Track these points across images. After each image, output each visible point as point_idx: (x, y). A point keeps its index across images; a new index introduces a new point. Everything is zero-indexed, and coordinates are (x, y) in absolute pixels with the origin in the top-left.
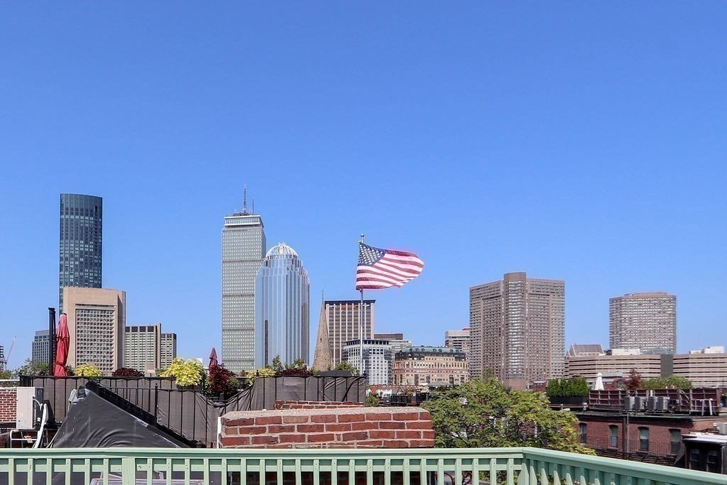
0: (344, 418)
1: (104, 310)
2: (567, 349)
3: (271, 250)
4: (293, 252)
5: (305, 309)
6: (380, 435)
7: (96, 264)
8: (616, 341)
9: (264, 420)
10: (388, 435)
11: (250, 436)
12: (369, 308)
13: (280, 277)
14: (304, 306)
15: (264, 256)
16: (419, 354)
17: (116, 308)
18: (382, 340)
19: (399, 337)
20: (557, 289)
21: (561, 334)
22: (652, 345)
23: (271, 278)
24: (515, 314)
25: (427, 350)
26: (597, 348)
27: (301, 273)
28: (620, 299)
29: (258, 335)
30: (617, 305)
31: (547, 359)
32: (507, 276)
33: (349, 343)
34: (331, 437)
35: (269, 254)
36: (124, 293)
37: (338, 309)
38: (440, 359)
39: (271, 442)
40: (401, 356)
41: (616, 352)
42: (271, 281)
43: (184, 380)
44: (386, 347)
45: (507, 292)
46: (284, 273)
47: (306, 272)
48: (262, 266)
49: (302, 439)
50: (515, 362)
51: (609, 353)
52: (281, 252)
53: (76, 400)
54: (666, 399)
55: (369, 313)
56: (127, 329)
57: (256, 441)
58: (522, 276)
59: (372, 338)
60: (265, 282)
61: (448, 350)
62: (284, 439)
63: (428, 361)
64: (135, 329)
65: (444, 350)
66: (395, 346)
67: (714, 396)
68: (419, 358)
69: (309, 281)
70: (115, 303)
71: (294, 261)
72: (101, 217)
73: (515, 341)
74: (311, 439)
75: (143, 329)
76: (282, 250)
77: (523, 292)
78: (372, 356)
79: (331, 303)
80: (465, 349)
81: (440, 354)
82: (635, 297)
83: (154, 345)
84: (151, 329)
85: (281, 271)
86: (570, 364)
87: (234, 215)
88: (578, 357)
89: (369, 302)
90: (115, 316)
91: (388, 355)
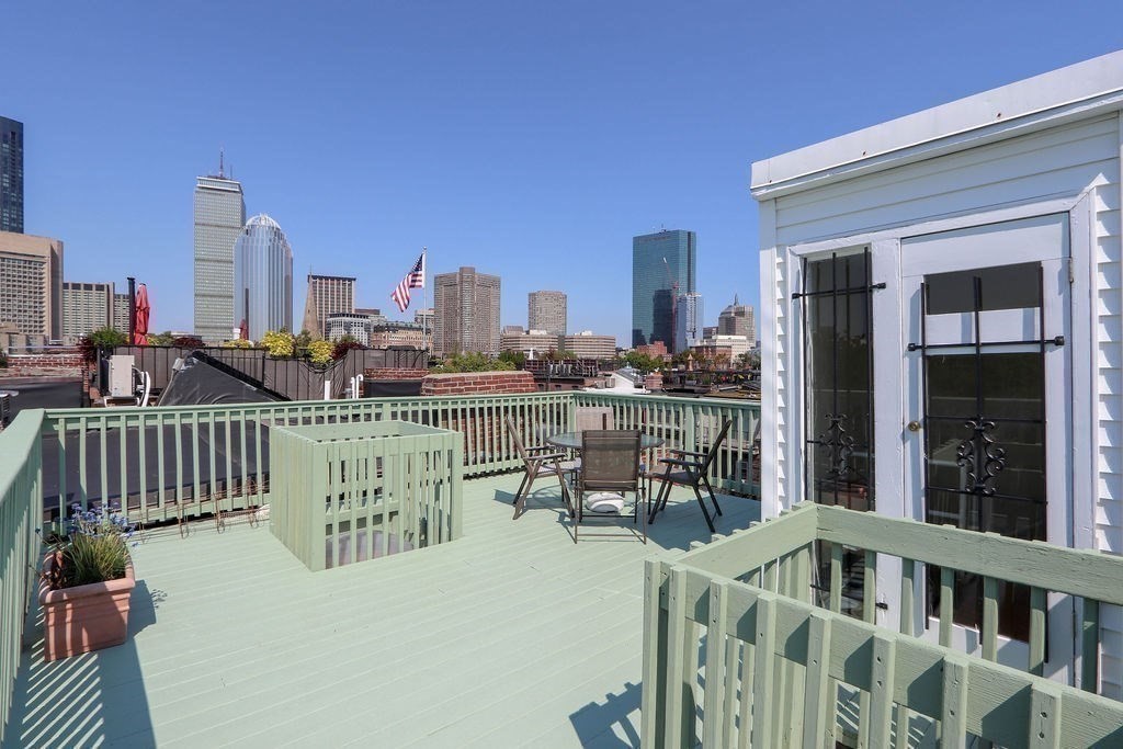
0: (495, 377)
1: (31, 261)
2: (502, 329)
3: (253, 218)
4: (276, 224)
5: (289, 280)
6: (512, 386)
7: (14, 204)
8: (532, 325)
9: (456, 379)
10: (516, 386)
11: (450, 388)
12: (350, 285)
13: (262, 248)
14: (287, 277)
15: (244, 223)
16: (394, 328)
17: (48, 259)
18: (361, 314)
19: (377, 312)
20: (493, 283)
21: (498, 317)
22: (553, 328)
23: (257, 247)
24: (467, 299)
25: (400, 324)
26: (520, 329)
27: (285, 245)
28: (534, 294)
29: (238, 301)
30: (532, 296)
31: (489, 336)
32: (461, 269)
33: (331, 316)
34: (489, 388)
35: (249, 222)
36: (61, 244)
37: (321, 283)
38: (411, 333)
39: (460, 391)
40: (379, 329)
41: (532, 332)
42: (252, 251)
43: (279, 351)
44: (364, 320)
45: (462, 282)
46: (266, 244)
47: (290, 246)
48: (242, 234)
49: (475, 389)
50: (467, 338)
51: (528, 332)
52: (263, 223)
53: (184, 367)
54: (570, 366)
55: (350, 289)
56: (66, 286)
57: (452, 391)
58: (472, 270)
59: (353, 312)
60: (245, 251)
61: (417, 326)
62: (467, 389)
63: (402, 334)
64: (76, 286)
65: (414, 326)
66: (373, 320)
67: (595, 364)
68: (394, 331)
69: (292, 254)
70: (47, 253)
71: (277, 233)
72: (21, 146)
73: (467, 320)
74: (480, 389)
75: (88, 287)
76: (264, 221)
77: (473, 282)
78: (354, 328)
79: (315, 277)
80: (431, 326)
81: (411, 328)
82: (545, 294)
83: (106, 306)
84: (100, 288)
85: (262, 242)
86: (504, 340)
87: (209, 177)
88: (508, 334)
89: (350, 280)
90: (46, 270)
91: (367, 328)
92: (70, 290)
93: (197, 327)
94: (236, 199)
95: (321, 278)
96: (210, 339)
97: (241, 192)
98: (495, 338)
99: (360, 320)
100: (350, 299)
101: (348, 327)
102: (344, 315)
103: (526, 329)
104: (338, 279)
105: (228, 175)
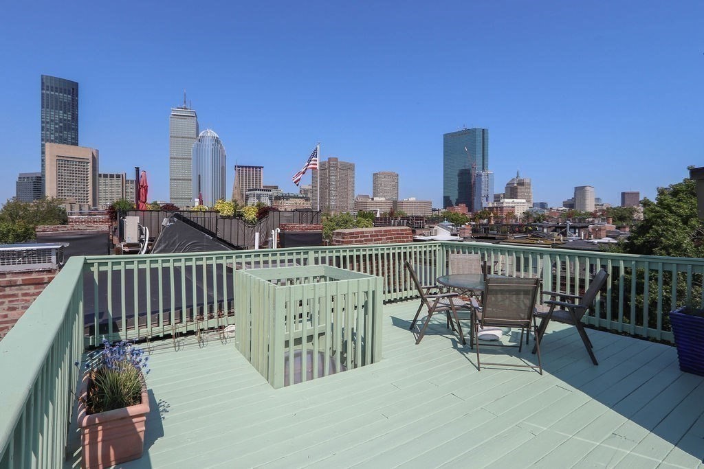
0: (386, 231)
1: (82, 162)
2: (355, 197)
3: (202, 132)
4: (216, 135)
5: (223, 169)
7: (73, 129)
8: (375, 194)
10: (399, 238)
12: (260, 171)
13: (208, 150)
15: (197, 136)
16: (287, 197)
17: (91, 160)
18: (267, 189)
19: (276, 187)
20: (349, 168)
21: (353, 190)
22: (389, 196)
23: (205, 149)
24: (333, 178)
25: (290, 195)
26: (368, 197)
27: (221, 148)
28: (377, 174)
29: (194, 184)
30: (376, 176)
31: (347, 202)
32: (329, 159)
33: (249, 190)
35: (201, 134)
36: (97, 151)
37: (242, 170)
38: (297, 200)
40: (278, 198)
41: (375, 199)
42: (202, 152)
43: (225, 213)
44: (269, 193)
45: (329, 167)
46: (211, 147)
47: (224, 148)
48: (196, 142)
49: (371, 240)
50: (333, 203)
51: (373, 199)
52: (209, 134)
55: (260, 174)
56: (100, 175)
58: (336, 159)
59: (262, 188)
60: (198, 152)
61: (302, 195)
63: (291, 201)
64: (105, 176)
65: (299, 195)
66: (274, 193)
68: (287, 200)
69: (226, 153)
70: (90, 157)
71: (217, 140)
72: (77, 96)
73: (333, 192)
75: (112, 176)
76: (210, 133)
77: (337, 167)
78: (262, 198)
79: (239, 167)
80: (310, 195)
81: (297, 197)
82: (384, 173)
83: (121, 187)
84: (118, 176)
85: (208, 146)
86: (357, 204)
87: (178, 108)
88: (360, 200)
89: (260, 168)
90: (90, 166)
91: (270, 198)
92: (102, 178)
93: (171, 198)
94: (193, 121)
95: (242, 167)
96: (181, 205)
97: (196, 116)
98: (351, 203)
99: (266, 192)
100: (260, 179)
101: (259, 197)
102: (256, 190)
103: (371, 196)
104: (253, 167)
105: (188, 107)
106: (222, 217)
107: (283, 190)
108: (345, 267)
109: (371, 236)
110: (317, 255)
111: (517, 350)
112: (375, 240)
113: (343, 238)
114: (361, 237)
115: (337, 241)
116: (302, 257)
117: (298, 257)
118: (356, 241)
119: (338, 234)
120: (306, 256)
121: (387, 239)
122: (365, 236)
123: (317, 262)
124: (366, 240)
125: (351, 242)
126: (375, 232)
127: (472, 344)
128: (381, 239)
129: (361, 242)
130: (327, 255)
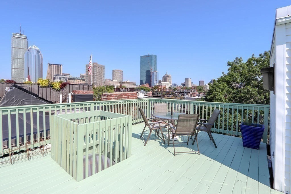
2: (105, 80)
3: (30, 46)
4: (38, 49)
5: (42, 65)
8: (113, 79)
12: (61, 67)
13: (33, 55)
14: (41, 64)
16: (74, 79)
19: (69, 74)
20: (102, 67)
21: (104, 77)
22: (119, 80)
23: (32, 55)
24: (95, 71)
25: (76, 78)
26: (110, 80)
27: (40, 55)
29: (26, 71)
30: (113, 71)
31: (101, 82)
32: (94, 63)
33: (55, 75)
35: (29, 47)
37: (52, 66)
38: (79, 80)
40: (69, 79)
41: (114, 81)
42: (30, 56)
43: (43, 85)
45: (93, 66)
46: (35, 54)
47: (42, 55)
48: (27, 51)
51: (112, 81)
52: (34, 48)
53: (9, 90)
58: (97, 63)
59: (62, 74)
60: (28, 56)
61: (81, 78)
63: (76, 81)
65: (80, 78)
66: (68, 77)
69: (43, 57)
71: (38, 51)
76: (34, 47)
77: (97, 67)
78: (62, 79)
79: (50, 64)
80: (85, 78)
81: (79, 79)
82: (117, 70)
85: (34, 54)
86: (106, 83)
87: (16, 34)
88: (107, 81)
89: (61, 65)
91: (66, 79)
93: (12, 78)
94: (25, 41)
95: (52, 64)
96: (17, 81)
97: (27, 38)
98: (103, 82)
99: (64, 76)
100: (61, 70)
101: (60, 78)
102: (59, 75)
103: (111, 80)
104: (57, 65)
105: (23, 34)
106: (42, 87)
107: (72, 76)
108: (108, 111)
109: (120, 96)
110: (95, 105)
111: (186, 144)
112: (122, 98)
113: (107, 97)
114: (116, 96)
115: (104, 99)
116: (88, 106)
117: (86, 106)
118: (113, 99)
119: (105, 95)
120: (90, 106)
121: (127, 97)
122: (117, 96)
123: (95, 109)
124: (118, 98)
125: (111, 99)
126: (122, 94)
127: (168, 143)
128: (124, 97)
129: (116, 99)
130: (100, 105)
